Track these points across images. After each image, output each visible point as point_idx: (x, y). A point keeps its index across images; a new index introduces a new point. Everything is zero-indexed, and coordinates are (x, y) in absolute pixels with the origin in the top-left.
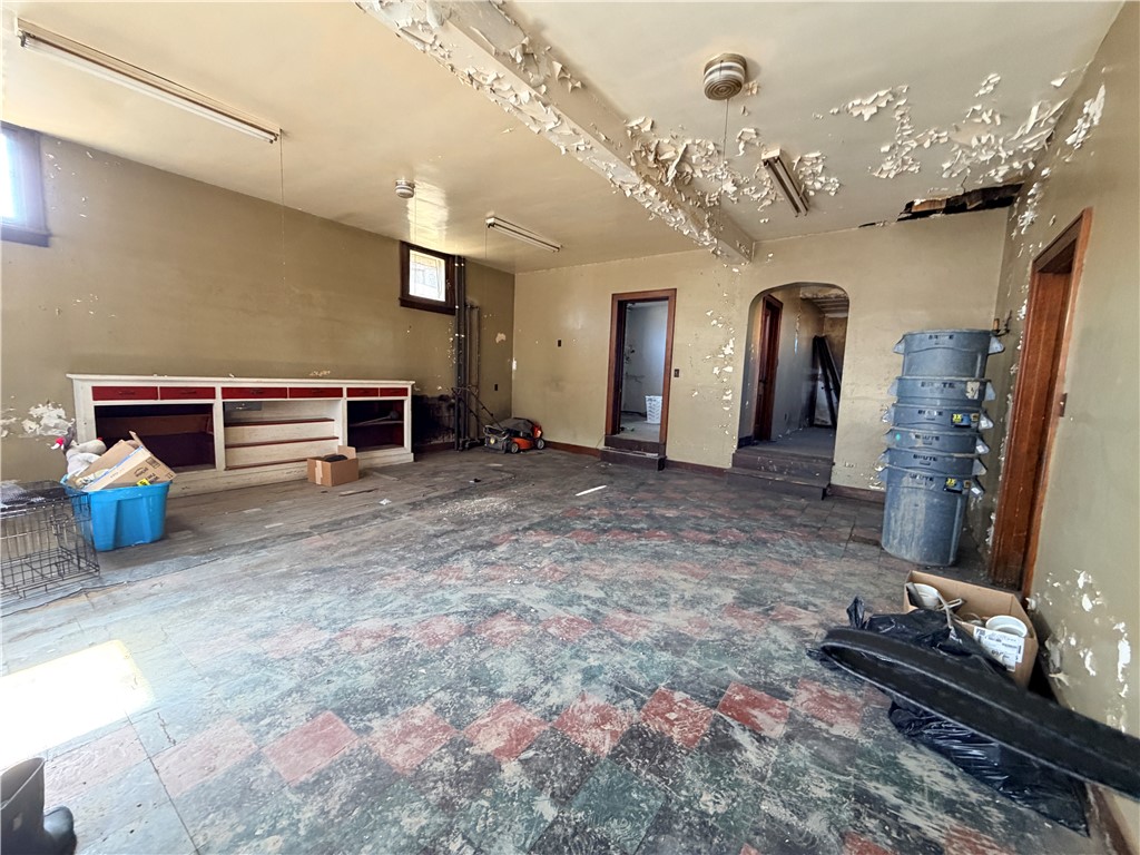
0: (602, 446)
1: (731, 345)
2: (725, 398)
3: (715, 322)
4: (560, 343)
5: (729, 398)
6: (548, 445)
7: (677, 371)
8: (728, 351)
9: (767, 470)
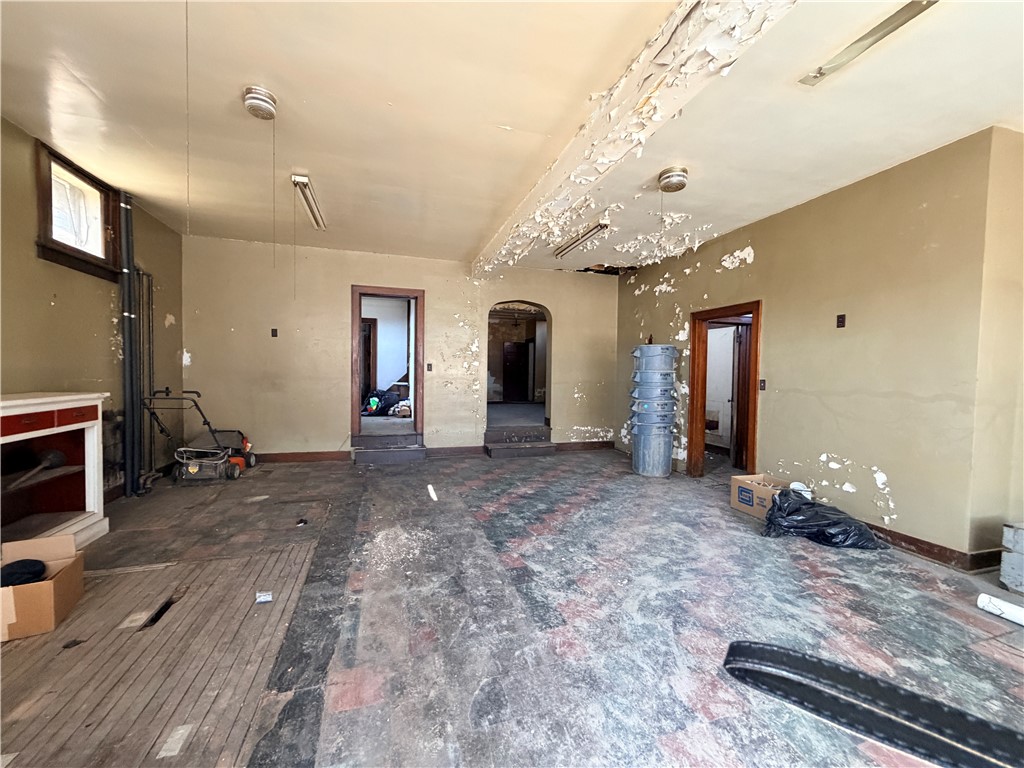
0: (347, 447)
1: (476, 344)
2: (474, 387)
3: (462, 324)
4: (274, 333)
5: (477, 387)
6: (261, 459)
7: (430, 366)
8: (474, 348)
9: (511, 441)
